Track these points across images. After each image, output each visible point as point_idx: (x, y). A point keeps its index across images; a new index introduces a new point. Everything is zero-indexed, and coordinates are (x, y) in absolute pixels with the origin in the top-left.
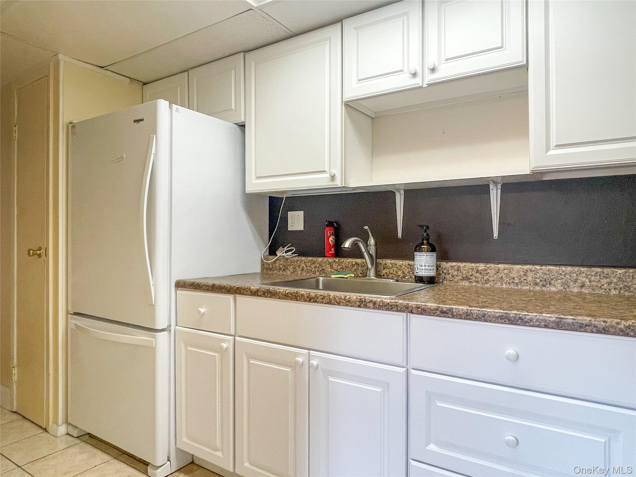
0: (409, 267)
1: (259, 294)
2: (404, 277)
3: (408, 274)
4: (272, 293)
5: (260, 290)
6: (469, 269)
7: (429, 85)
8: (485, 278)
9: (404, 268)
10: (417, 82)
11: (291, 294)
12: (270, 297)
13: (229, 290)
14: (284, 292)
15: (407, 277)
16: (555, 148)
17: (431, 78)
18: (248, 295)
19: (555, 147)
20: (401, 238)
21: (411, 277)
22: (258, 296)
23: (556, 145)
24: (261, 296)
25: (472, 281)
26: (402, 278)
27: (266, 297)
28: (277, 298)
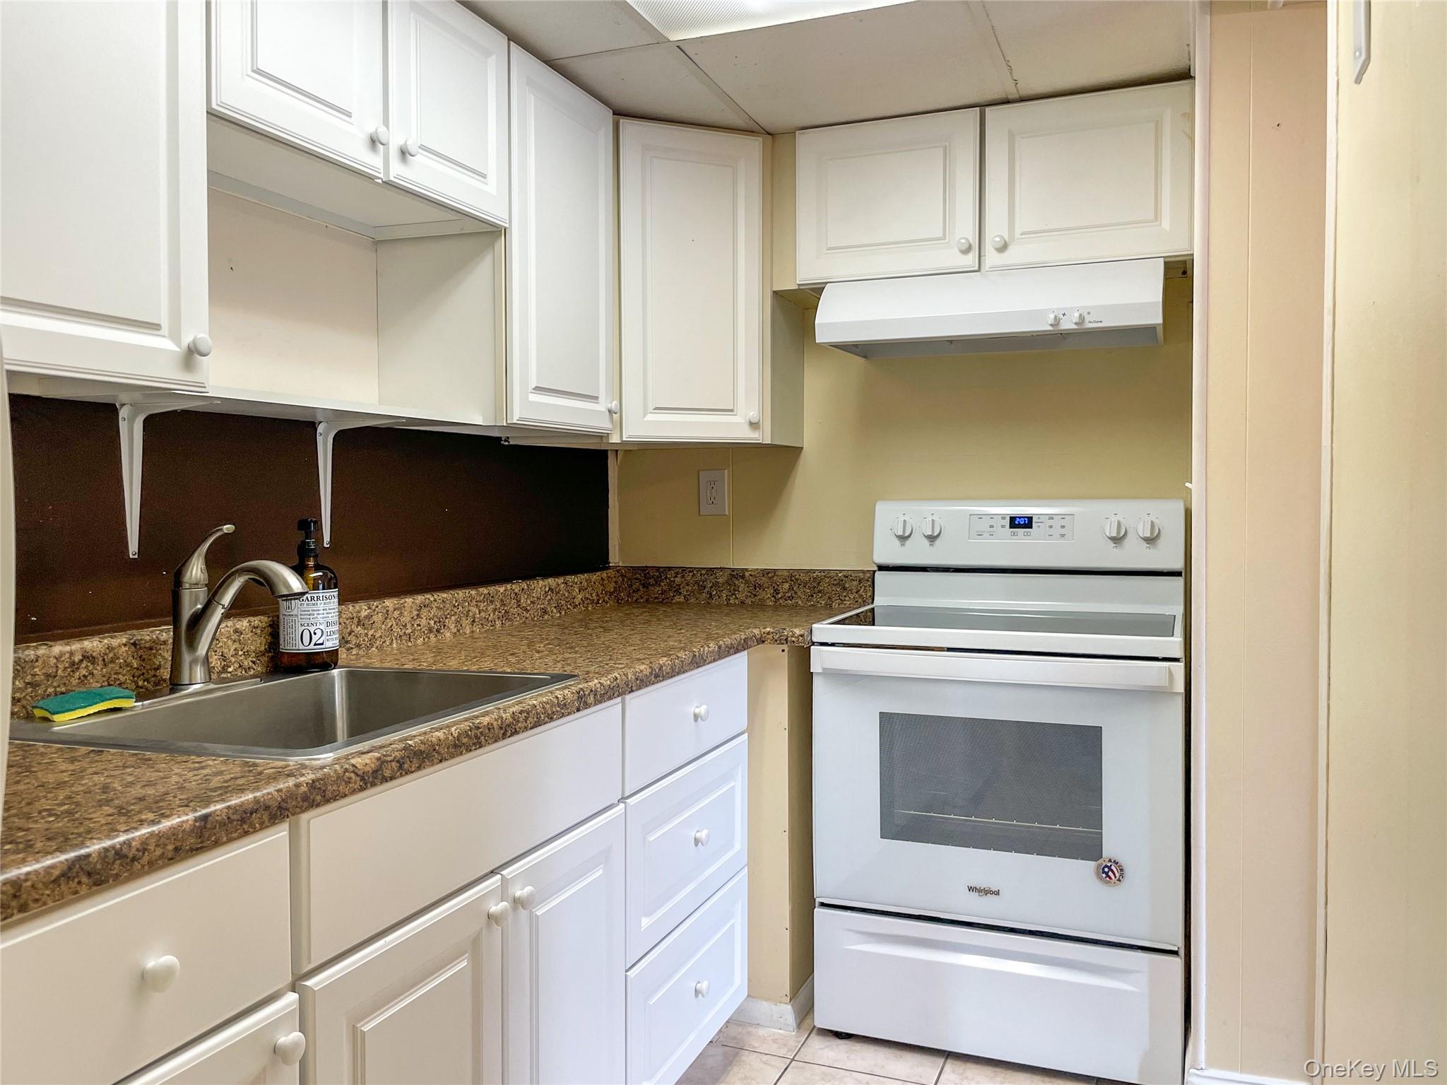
0: (235, 637)
1: (387, 773)
2: (224, 669)
3: (233, 660)
4: (421, 752)
5: (389, 759)
6: (347, 619)
7: (388, 184)
8: (371, 633)
9: (225, 643)
10: (371, 162)
11: (468, 735)
12: (419, 768)
13: (280, 807)
14: (451, 738)
15: (230, 670)
16: (533, 391)
17: (397, 172)
18: (353, 792)
19: (533, 389)
20: (136, 557)
21: (240, 666)
22: (385, 780)
23: (536, 387)
24: (392, 778)
25: (351, 646)
26: (220, 673)
27: (408, 772)
28: (436, 761)
